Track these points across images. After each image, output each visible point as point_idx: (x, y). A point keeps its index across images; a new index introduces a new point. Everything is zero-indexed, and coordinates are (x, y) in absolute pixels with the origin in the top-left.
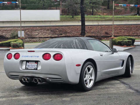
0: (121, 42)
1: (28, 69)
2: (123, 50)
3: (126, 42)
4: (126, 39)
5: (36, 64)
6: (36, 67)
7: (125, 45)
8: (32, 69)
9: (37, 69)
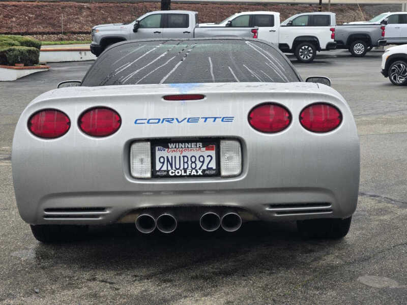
0: (5, 51)
1: (167, 176)
2: (15, 78)
3: (22, 53)
4: (16, 43)
5: (213, 153)
6: (213, 165)
7: (19, 63)
8: (190, 176)
9: (217, 174)
